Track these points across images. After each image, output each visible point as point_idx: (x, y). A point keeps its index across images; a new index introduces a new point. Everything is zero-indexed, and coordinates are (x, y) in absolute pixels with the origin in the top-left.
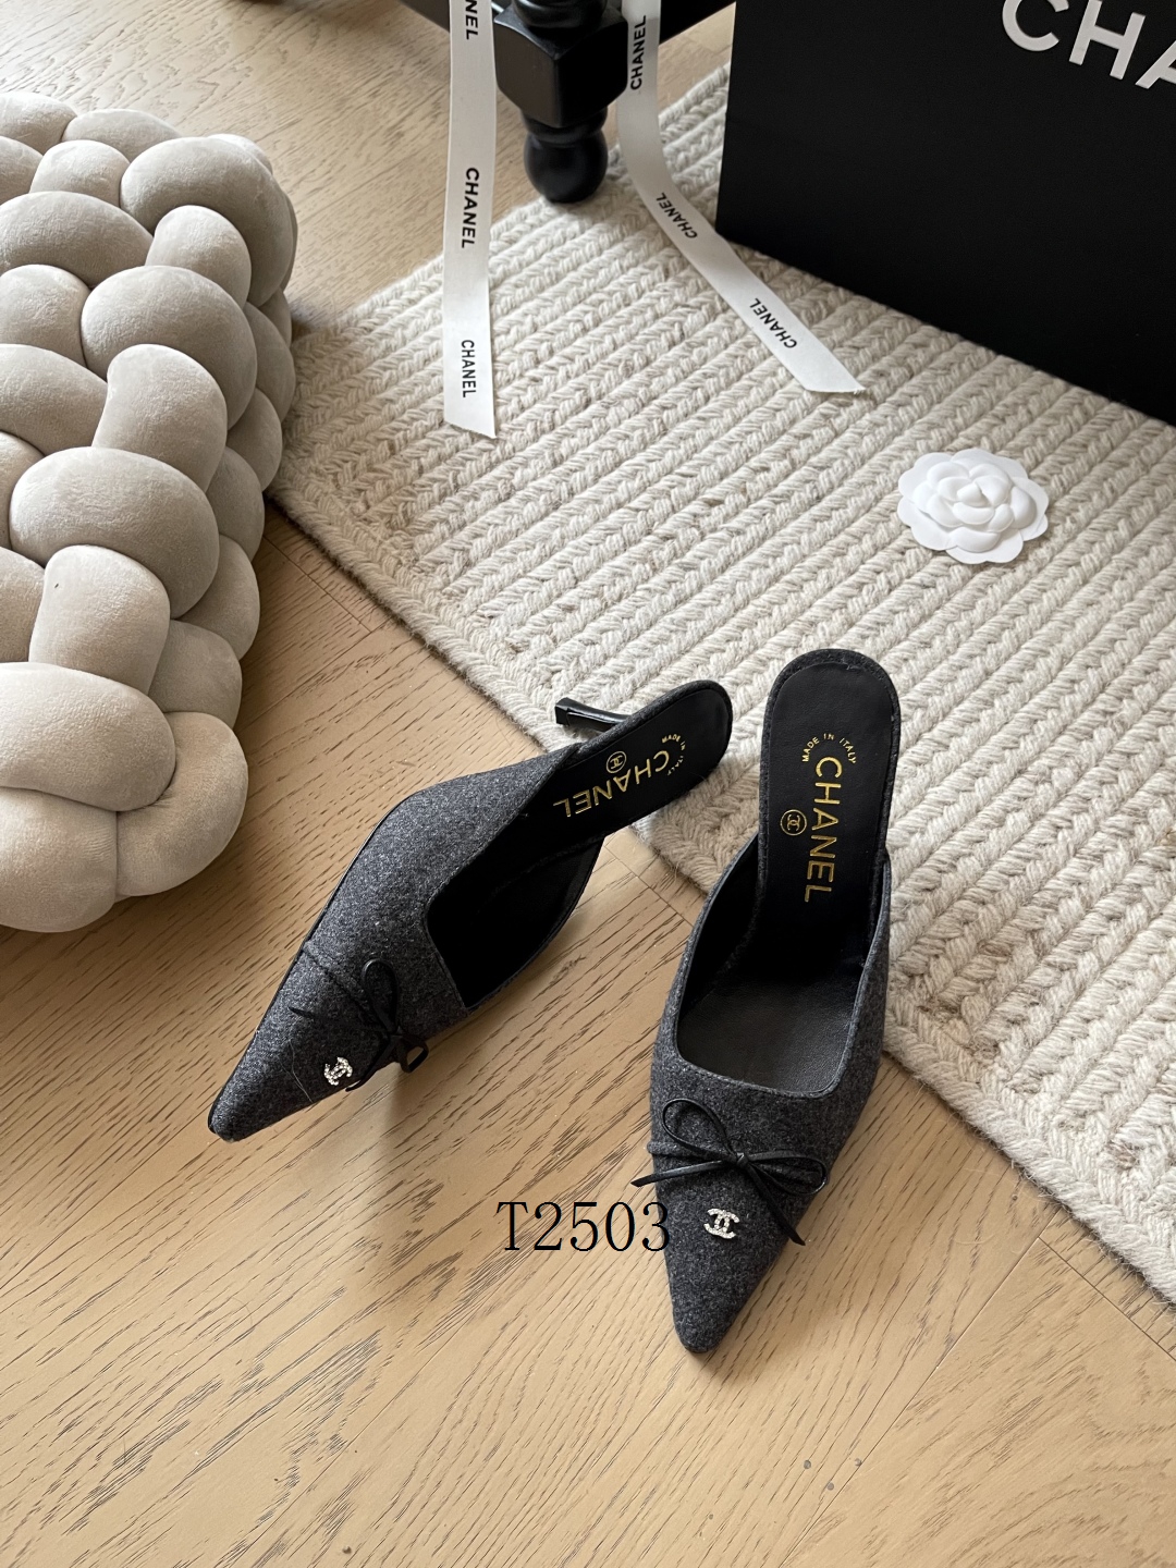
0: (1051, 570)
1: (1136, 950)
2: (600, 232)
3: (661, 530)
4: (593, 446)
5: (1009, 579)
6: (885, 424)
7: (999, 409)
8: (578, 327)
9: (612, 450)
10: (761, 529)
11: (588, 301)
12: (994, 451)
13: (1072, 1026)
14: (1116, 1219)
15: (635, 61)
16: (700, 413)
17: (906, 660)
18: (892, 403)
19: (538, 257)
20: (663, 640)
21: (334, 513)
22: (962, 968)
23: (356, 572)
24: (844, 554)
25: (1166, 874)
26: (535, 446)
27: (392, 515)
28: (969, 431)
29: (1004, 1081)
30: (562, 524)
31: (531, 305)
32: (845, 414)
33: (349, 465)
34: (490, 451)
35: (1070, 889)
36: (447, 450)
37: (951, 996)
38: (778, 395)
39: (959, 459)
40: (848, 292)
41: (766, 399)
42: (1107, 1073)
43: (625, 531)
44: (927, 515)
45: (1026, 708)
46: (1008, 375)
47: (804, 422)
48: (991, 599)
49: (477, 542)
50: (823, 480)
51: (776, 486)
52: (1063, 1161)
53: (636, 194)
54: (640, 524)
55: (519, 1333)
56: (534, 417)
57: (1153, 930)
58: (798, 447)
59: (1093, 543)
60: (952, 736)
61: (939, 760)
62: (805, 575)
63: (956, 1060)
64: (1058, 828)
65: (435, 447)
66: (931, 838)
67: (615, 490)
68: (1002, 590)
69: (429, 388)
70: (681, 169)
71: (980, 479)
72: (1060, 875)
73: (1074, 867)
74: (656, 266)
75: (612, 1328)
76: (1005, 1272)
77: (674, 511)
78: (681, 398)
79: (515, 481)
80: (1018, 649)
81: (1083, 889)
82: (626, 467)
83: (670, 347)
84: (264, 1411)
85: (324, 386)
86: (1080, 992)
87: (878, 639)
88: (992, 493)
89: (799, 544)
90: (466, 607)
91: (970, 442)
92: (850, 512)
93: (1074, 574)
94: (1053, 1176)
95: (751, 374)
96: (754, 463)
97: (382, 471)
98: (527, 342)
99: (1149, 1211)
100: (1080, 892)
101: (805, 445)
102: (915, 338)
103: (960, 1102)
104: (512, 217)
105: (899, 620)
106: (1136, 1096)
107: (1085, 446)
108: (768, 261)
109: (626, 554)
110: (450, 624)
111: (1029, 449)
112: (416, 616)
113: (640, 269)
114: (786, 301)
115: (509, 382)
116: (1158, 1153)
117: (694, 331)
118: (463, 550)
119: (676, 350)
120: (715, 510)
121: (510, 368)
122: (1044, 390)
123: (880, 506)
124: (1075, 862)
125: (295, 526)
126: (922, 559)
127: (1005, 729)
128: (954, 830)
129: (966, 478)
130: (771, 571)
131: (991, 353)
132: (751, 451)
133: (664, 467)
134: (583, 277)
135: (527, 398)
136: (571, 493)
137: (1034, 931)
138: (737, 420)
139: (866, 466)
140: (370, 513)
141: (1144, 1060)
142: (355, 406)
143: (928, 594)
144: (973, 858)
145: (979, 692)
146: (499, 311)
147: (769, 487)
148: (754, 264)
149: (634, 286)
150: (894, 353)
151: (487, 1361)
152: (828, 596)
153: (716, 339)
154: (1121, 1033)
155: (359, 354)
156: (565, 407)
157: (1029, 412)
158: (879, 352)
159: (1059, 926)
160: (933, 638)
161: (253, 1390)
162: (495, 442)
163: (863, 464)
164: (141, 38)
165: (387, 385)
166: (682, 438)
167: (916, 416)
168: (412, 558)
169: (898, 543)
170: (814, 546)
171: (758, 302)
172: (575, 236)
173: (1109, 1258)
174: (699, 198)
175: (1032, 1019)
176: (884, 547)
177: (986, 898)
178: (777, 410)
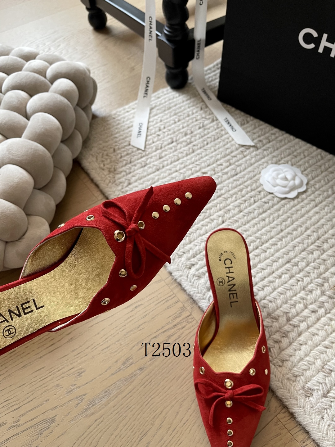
0: (306, 201)
1: (320, 323)
4: (172, 154)
5: (292, 203)
6: (259, 155)
7: (295, 154)
8: (173, 122)
9: (177, 156)
11: (177, 115)
12: (292, 165)
13: (296, 346)
14: (302, 413)
15: (197, 51)
16: (205, 148)
17: (256, 224)
18: (262, 149)
19: (165, 102)
21: (94, 166)
23: (98, 183)
24: (242, 191)
25: (333, 300)
26: (155, 153)
27: (110, 169)
28: (286, 159)
30: (159, 175)
31: (161, 115)
32: (248, 151)
34: (142, 153)
35: (300, 300)
36: (130, 152)
38: (229, 145)
39: (281, 167)
40: (253, 118)
41: (225, 145)
42: (306, 363)
43: (177, 178)
44: (269, 182)
45: (293, 242)
46: (299, 144)
47: (235, 152)
48: (285, 208)
49: (133, 178)
50: (238, 169)
51: (224, 169)
52: (287, 391)
53: (195, 88)
55: (100, 423)
56: (156, 145)
57: (326, 317)
58: (232, 159)
59: (320, 195)
60: (268, 248)
61: (263, 255)
62: (229, 196)
64: (299, 281)
65: (126, 151)
67: (176, 167)
68: (289, 206)
69: (128, 135)
70: (210, 82)
71: (286, 173)
72: (298, 296)
73: (302, 294)
74: (198, 107)
75: (130, 426)
78: (199, 143)
79: (148, 162)
80: (292, 224)
81: (305, 301)
82: (180, 161)
84: (17, 434)
85: (99, 132)
86: (300, 335)
87: (249, 217)
88: (289, 177)
89: (228, 187)
91: (285, 162)
92: (245, 179)
93: (313, 203)
94: (283, 396)
95: (223, 138)
96: (218, 163)
97: (109, 156)
98: (158, 125)
99: (314, 412)
100: (303, 302)
101: (234, 159)
102: (273, 132)
104: (160, 91)
105: (256, 212)
106: (315, 372)
107: (320, 166)
108: (231, 108)
111: (303, 166)
113: (194, 107)
114: (235, 119)
115: (151, 135)
116: (319, 392)
117: (207, 125)
118: (129, 180)
119: (201, 130)
121: (152, 131)
122: (310, 149)
123: (255, 178)
124: (303, 292)
125: (83, 169)
126: (265, 194)
127: (285, 248)
128: (265, 278)
129: (281, 172)
131: (295, 138)
132: (218, 159)
133: (191, 162)
134: (177, 109)
135: (155, 140)
136: (163, 167)
137: (287, 313)
138: (215, 150)
139: (252, 167)
140: (104, 167)
141: (319, 360)
142: (107, 138)
143: (266, 205)
144: (270, 287)
145: (278, 236)
146: (152, 116)
147: (222, 170)
148: (227, 108)
149: (191, 112)
150: (265, 135)
151: (89, 431)
152: (235, 203)
153: (212, 128)
154: (312, 350)
155: (110, 124)
156: (166, 143)
157: (304, 155)
158: (261, 135)
159: (295, 312)
160: (266, 218)
161: (16, 427)
162: (144, 151)
163: (251, 165)
164: (69, 40)
165: (116, 133)
166: (198, 154)
167: (269, 153)
168: (114, 181)
169: (259, 189)
170: (233, 188)
171: (226, 118)
172: (176, 97)
173: (299, 426)
174: (214, 90)
175: (283, 342)
176: (254, 190)
177: (272, 300)
178: (227, 149)
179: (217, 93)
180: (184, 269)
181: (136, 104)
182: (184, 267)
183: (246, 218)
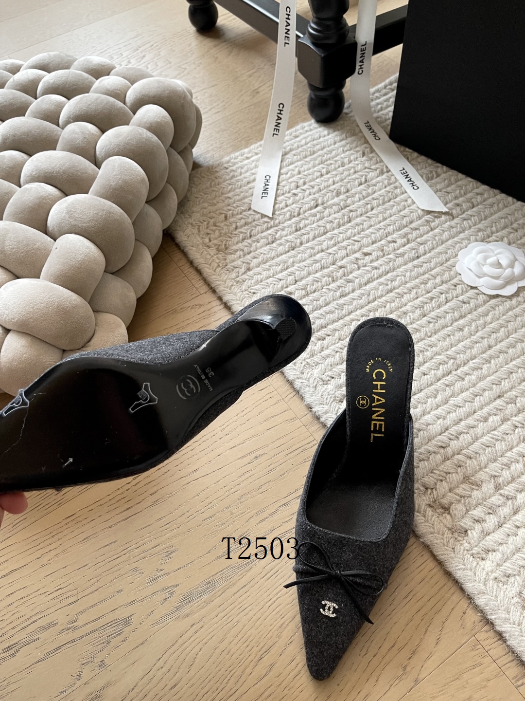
2: (336, 135)
3: (339, 264)
4: (315, 224)
5: (508, 304)
6: (456, 227)
7: (515, 225)
8: (319, 174)
9: (324, 227)
10: (388, 268)
11: (325, 163)
12: (509, 244)
13: (509, 528)
14: (517, 633)
15: (360, 62)
16: (368, 215)
17: (449, 335)
18: (461, 218)
19: (306, 144)
20: (332, 312)
21: (195, 242)
22: (454, 488)
23: (199, 268)
24: (426, 284)
26: (289, 222)
27: (219, 245)
28: (498, 234)
29: (467, 550)
30: (294, 256)
31: (299, 163)
32: (437, 221)
33: (205, 223)
34: (268, 222)
35: (518, 458)
36: (250, 220)
37: (446, 502)
38: (406, 210)
39: (491, 246)
40: (448, 168)
41: (401, 211)
43: (322, 262)
44: (470, 270)
45: (507, 366)
46: (522, 210)
47: (417, 223)
48: (497, 312)
49: (255, 260)
50: (421, 249)
51: (398, 249)
52: (493, 598)
53: (355, 121)
54: (330, 260)
55: (198, 630)
56: (291, 210)
58: (412, 234)
60: (467, 374)
61: (458, 385)
62: (405, 291)
63: (443, 535)
64: (516, 427)
65: (244, 219)
66: (448, 422)
67: (321, 244)
68: (503, 308)
69: (247, 194)
70: (379, 112)
71: (498, 256)
72: (514, 450)
74: (359, 151)
75: (245, 637)
76: (453, 651)
77: (347, 256)
78: (360, 207)
79: (277, 236)
80: (508, 337)
82: (329, 235)
83: (359, 185)
84: (73, 641)
85: (203, 189)
86: (516, 512)
87: (437, 324)
88: (504, 262)
89: (405, 276)
90: (244, 288)
91: (498, 239)
92: (432, 265)
94: (487, 605)
95: (395, 200)
96: (389, 238)
97: (219, 227)
98: (294, 178)
101: (415, 233)
102: (477, 190)
103: (442, 557)
104: (298, 127)
105: (448, 317)
108: (412, 153)
109: (321, 272)
110: (235, 294)
112: (220, 289)
113: (352, 152)
114: (417, 170)
115: (283, 194)
117: (372, 180)
118: (247, 263)
119: (362, 187)
120: (367, 257)
121: (285, 189)
123: (448, 263)
125: (178, 246)
126: (465, 289)
127: (495, 375)
128: (461, 420)
129: (492, 254)
130: (389, 287)
131: (515, 200)
132: (389, 233)
133: (346, 236)
134: (325, 153)
135: (289, 202)
136: (301, 244)
137: (496, 476)
138: (385, 219)
139: (444, 245)
140: (210, 243)
142: (214, 199)
143: (465, 306)
144: (468, 435)
145: (484, 355)
146: (285, 164)
147: (395, 250)
148: (405, 153)
149: (347, 159)
150: (466, 196)
151: (181, 641)
152: (415, 302)
153: (381, 184)
155: (220, 178)
156: (306, 207)
158: (459, 195)
159: (509, 476)
160: (464, 327)
161: (71, 630)
162: (271, 219)
163: (442, 244)
164: (159, 49)
165: (229, 191)
166: (357, 225)
167: (472, 225)
168: (224, 264)
169: (454, 281)
170: (412, 278)
171: (404, 169)
172: (325, 136)
173: (510, 654)
174: (385, 124)
175: (488, 521)
176: (446, 282)
177: (472, 456)
178: (405, 217)
179: (389, 128)
180: (332, 402)
181: (261, 145)
182: (332, 400)
183: (432, 325)
